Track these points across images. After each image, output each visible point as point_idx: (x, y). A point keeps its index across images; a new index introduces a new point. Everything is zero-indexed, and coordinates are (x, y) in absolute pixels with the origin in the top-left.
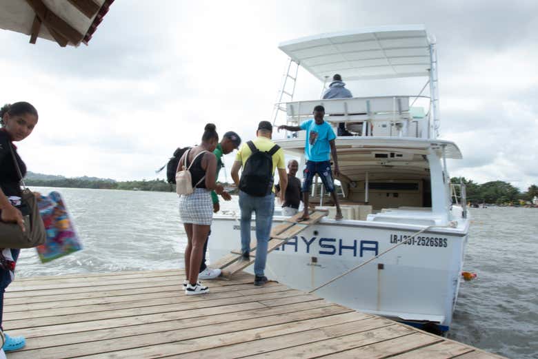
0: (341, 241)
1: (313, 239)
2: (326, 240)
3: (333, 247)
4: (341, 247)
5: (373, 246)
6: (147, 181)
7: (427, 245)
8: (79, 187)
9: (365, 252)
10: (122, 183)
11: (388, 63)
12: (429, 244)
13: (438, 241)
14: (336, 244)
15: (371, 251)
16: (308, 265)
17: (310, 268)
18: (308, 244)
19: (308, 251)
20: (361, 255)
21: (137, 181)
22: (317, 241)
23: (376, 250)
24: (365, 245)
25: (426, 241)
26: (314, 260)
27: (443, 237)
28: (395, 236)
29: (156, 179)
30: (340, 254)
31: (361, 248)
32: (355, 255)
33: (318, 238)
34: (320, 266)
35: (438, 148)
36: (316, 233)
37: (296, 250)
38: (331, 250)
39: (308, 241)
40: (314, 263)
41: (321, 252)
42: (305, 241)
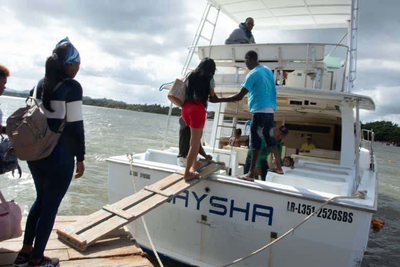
0: (232, 201)
1: (204, 196)
2: (217, 198)
3: (224, 207)
4: (233, 209)
5: (268, 212)
6: (148, 105)
7: (328, 218)
8: (100, 106)
9: (257, 217)
10: (130, 105)
11: (308, 13)
12: (331, 216)
13: (342, 215)
14: (228, 205)
15: (265, 218)
16: (198, 222)
17: (199, 225)
18: (199, 201)
19: (198, 208)
20: (253, 220)
21: (141, 104)
22: (207, 199)
23: (270, 216)
24: (258, 210)
25: (328, 213)
26: (204, 218)
27: (349, 211)
28: (292, 203)
29: (154, 104)
30: (231, 216)
31: (254, 212)
32: (247, 219)
33: (210, 195)
34: (210, 225)
35: (352, 101)
36: (207, 190)
37: (186, 205)
38: (222, 210)
39: (199, 197)
40: (204, 221)
41: (211, 211)
42: (196, 197)
